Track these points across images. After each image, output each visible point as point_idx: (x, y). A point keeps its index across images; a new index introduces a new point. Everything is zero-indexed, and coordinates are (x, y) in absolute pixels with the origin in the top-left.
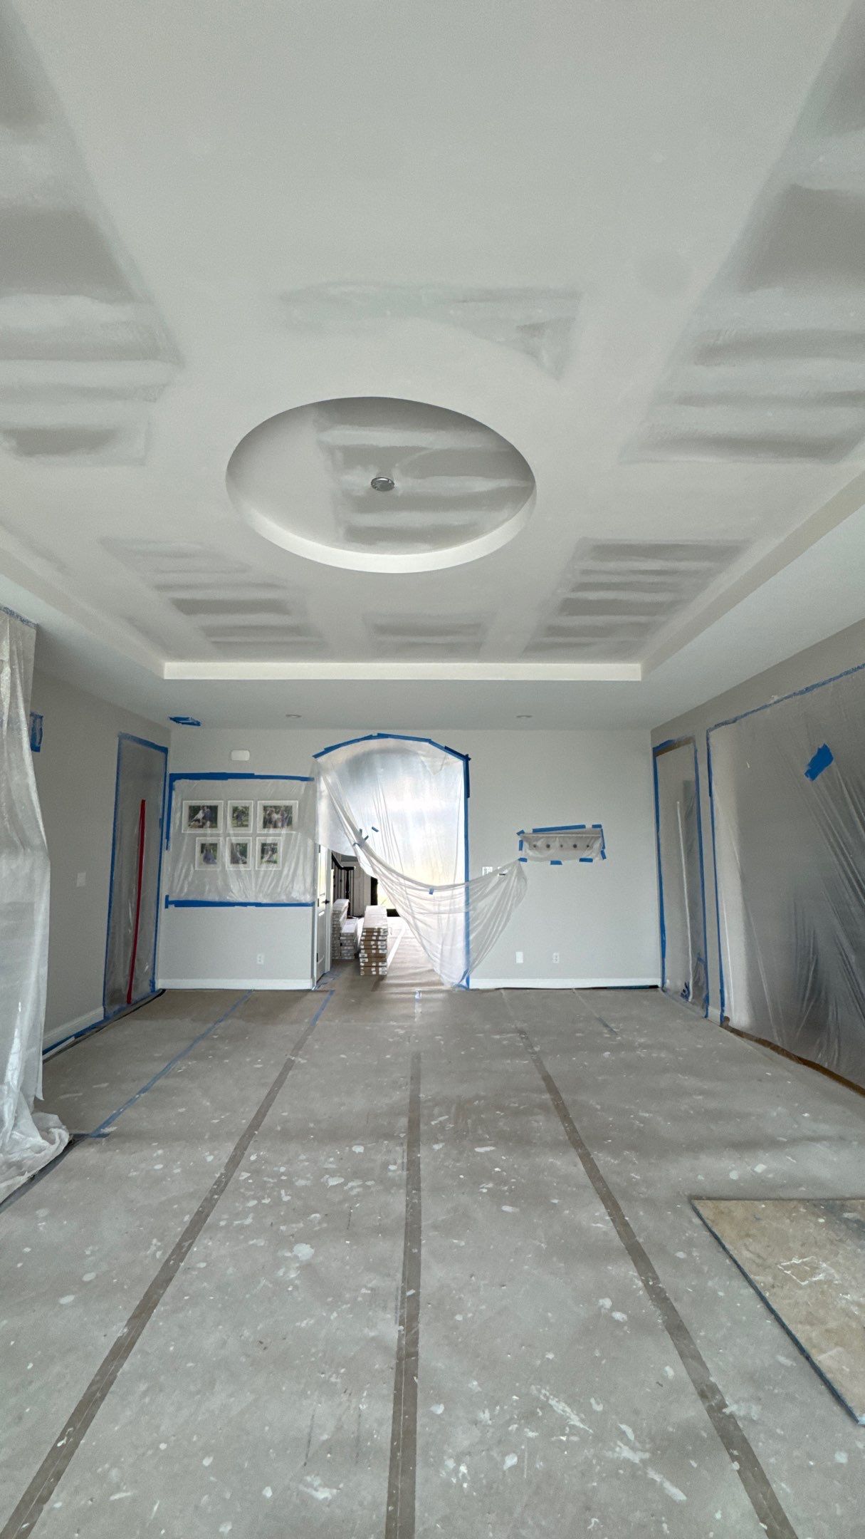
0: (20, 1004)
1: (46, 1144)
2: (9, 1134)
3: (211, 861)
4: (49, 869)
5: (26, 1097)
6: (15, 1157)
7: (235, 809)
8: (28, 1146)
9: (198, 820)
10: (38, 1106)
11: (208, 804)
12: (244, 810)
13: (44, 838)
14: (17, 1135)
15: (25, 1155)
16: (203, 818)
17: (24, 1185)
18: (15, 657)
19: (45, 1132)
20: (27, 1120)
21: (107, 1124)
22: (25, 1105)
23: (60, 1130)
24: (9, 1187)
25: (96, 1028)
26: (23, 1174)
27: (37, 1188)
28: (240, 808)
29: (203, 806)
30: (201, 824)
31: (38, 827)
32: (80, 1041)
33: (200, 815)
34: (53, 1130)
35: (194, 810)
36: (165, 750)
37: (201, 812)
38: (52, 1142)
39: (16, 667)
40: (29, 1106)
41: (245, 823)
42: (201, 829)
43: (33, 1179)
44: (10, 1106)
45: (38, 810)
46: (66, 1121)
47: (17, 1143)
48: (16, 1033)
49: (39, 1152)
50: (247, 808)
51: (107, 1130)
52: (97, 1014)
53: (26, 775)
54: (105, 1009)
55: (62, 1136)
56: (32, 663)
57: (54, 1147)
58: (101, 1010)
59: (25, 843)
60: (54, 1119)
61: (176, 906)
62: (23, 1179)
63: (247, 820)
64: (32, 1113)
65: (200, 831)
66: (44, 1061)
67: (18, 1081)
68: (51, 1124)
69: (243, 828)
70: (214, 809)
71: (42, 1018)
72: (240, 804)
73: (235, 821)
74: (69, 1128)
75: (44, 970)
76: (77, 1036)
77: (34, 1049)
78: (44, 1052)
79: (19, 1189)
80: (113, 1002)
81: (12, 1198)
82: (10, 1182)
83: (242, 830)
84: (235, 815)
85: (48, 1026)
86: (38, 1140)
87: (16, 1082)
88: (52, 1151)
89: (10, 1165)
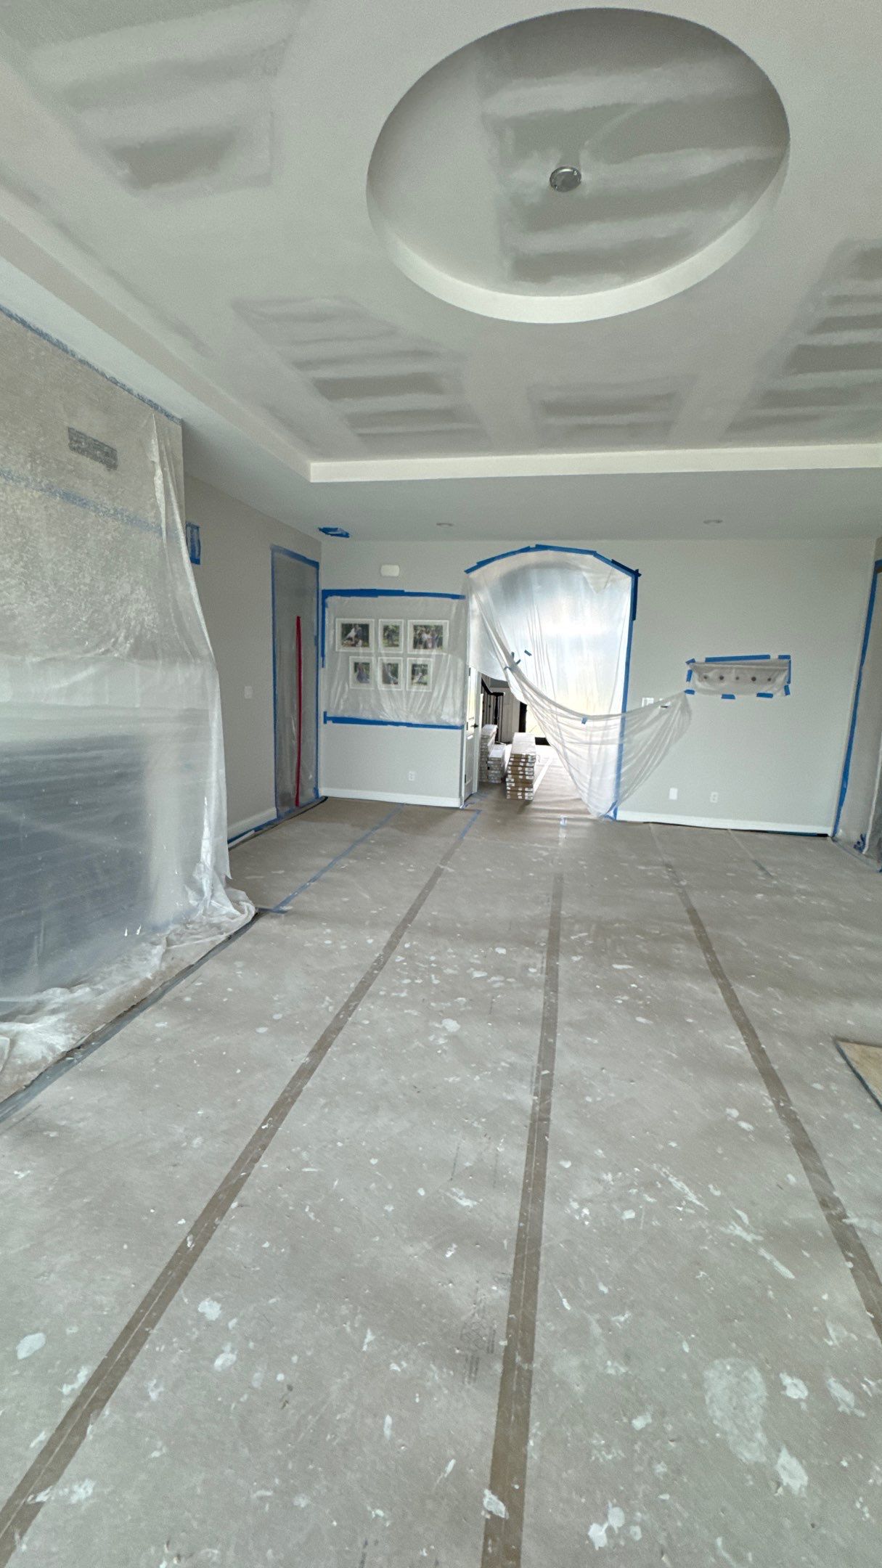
0: (206, 799)
1: (238, 913)
2: (208, 902)
3: (364, 680)
4: (217, 680)
5: (219, 874)
6: (215, 920)
7: (386, 628)
8: (224, 912)
9: (350, 639)
10: (229, 883)
11: (361, 623)
12: (395, 629)
13: (211, 649)
14: (214, 903)
15: (223, 920)
16: (356, 636)
17: (224, 942)
18: (165, 458)
19: (236, 904)
20: (221, 893)
21: (285, 903)
22: (218, 880)
23: (248, 904)
24: (212, 942)
25: (271, 825)
26: (222, 933)
27: (233, 945)
28: (391, 627)
29: (355, 625)
30: (353, 643)
31: (205, 639)
32: (258, 835)
33: (352, 634)
34: (242, 903)
35: (347, 628)
36: (316, 565)
37: (353, 630)
38: (242, 912)
39: (167, 469)
40: (222, 882)
41: (396, 643)
42: (353, 648)
43: (230, 938)
44: (207, 881)
45: (203, 622)
46: (252, 897)
47: (215, 909)
48: (206, 823)
49: (233, 919)
50: (397, 627)
51: (285, 908)
52: (271, 813)
53: (188, 585)
54: (277, 810)
55: (250, 909)
56: (182, 463)
57: (244, 916)
58: (274, 810)
59: (195, 654)
60: (242, 895)
61: (334, 722)
62: (223, 937)
63: (398, 640)
64: (225, 888)
65: (353, 650)
66: (230, 849)
67: (211, 861)
68: (241, 898)
69: (393, 648)
70: (365, 628)
71: (225, 814)
72: (391, 622)
73: (386, 641)
74: (254, 903)
75: (223, 771)
76: (257, 829)
77: (221, 837)
78: (229, 841)
79: (220, 944)
80: (284, 804)
81: (215, 951)
82: (213, 938)
83: (393, 650)
84: (386, 634)
85: (231, 820)
86: (230, 908)
87: (209, 863)
88: (243, 919)
89: (212, 925)
